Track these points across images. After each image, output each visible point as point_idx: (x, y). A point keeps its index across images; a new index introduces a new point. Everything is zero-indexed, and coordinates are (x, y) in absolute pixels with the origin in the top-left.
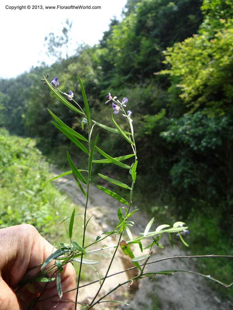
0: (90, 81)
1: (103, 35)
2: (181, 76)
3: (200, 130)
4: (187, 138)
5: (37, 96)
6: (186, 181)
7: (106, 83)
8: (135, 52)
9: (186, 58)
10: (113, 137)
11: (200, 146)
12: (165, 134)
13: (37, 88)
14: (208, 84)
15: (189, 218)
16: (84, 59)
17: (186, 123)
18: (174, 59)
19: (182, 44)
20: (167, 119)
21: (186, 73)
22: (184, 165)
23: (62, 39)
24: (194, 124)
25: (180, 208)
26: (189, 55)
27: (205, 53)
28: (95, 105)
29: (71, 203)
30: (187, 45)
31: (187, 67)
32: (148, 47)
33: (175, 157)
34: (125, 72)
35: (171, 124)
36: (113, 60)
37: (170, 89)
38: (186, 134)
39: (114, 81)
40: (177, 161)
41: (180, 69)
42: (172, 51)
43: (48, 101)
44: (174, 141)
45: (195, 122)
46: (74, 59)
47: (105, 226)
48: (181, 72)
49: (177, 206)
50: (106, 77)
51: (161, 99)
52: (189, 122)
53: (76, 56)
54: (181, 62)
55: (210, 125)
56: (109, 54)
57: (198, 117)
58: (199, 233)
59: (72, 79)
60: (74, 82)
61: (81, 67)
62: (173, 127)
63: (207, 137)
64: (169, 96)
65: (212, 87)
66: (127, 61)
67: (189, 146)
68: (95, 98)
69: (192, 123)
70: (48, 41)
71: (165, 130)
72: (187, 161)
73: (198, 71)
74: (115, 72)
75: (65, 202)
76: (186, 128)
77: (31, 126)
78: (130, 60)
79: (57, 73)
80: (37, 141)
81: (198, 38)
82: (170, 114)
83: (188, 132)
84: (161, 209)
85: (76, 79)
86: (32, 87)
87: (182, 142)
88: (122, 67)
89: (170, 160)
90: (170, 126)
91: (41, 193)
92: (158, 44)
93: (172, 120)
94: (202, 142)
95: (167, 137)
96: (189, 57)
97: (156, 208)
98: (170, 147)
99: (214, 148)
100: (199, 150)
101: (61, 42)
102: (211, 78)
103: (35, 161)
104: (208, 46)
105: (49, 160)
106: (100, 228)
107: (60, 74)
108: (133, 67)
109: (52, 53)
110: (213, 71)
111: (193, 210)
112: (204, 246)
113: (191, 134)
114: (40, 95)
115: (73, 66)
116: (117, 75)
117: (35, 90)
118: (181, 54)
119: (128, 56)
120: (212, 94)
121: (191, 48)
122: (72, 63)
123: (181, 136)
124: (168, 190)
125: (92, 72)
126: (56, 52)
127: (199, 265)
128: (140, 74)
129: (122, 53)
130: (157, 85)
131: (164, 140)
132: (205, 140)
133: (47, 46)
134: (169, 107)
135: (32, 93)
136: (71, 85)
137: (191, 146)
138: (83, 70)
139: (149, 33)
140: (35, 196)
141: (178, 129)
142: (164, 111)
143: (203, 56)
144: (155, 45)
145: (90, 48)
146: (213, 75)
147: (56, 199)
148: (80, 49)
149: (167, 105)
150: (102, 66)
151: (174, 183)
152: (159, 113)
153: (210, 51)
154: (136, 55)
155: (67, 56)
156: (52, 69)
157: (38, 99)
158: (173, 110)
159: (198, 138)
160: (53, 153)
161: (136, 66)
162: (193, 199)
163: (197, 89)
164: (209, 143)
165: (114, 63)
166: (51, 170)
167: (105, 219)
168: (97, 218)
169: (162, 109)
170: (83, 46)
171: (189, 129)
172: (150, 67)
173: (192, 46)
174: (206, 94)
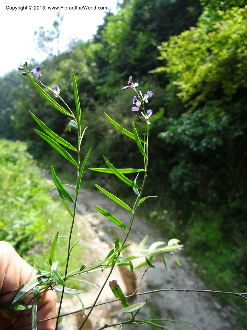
0: (83, 79)
1: (97, 29)
2: (178, 72)
3: (200, 130)
4: (186, 138)
5: (27, 95)
6: (186, 184)
7: (101, 81)
8: (131, 47)
9: (184, 53)
10: (109, 139)
11: (200, 147)
12: (164, 135)
13: (27, 87)
14: (207, 80)
15: (189, 222)
16: (77, 55)
17: (185, 123)
18: (170, 54)
19: (179, 38)
20: (165, 119)
21: (183, 69)
22: (184, 167)
23: (53, 33)
24: (193, 124)
25: (180, 212)
26: (186, 49)
27: (204, 47)
28: (89, 104)
29: (65, 210)
30: (184, 39)
31: (185, 63)
32: (145, 43)
33: (174, 160)
34: (120, 69)
35: (170, 124)
36: (108, 56)
37: (169, 87)
38: (185, 134)
39: (110, 79)
40: (177, 163)
41: (176, 65)
42: (168, 46)
43: (39, 101)
44: (173, 142)
45: (195, 121)
46: (66, 56)
47: (101, 234)
48: (178, 68)
49: (177, 210)
50: (100, 75)
51: (159, 98)
52: (188, 121)
53: (68, 52)
54: (178, 57)
55: (210, 123)
56: (103, 50)
57: (197, 116)
58: (199, 238)
59: (64, 77)
60: (66, 80)
61: (74, 64)
62: (172, 128)
63: (207, 137)
64: (168, 94)
65: (212, 84)
66: (123, 57)
67: (188, 147)
68: (89, 96)
69: (191, 123)
70: (38, 36)
71: (163, 131)
72: (187, 163)
73: (196, 66)
74: (110, 69)
75: (58, 209)
76: (186, 128)
77: (22, 128)
78: (126, 56)
79: (48, 70)
80: (28, 145)
81: (195, 31)
82: (168, 113)
83: (187, 132)
84: (160, 213)
85: (69, 77)
86: (21, 86)
87: (182, 143)
88: (118, 64)
89: (170, 162)
90: (169, 126)
91: (31, 200)
92: (155, 38)
93: (171, 119)
94: (202, 142)
95: (165, 137)
96: (186, 52)
97: (155, 213)
98: (169, 149)
99: (214, 148)
100: (199, 151)
101: (52, 36)
102: (209, 74)
103: (26, 166)
104: (206, 40)
105: (41, 165)
106: (96, 235)
107: (51, 71)
108: (130, 63)
109: (42, 48)
110: (212, 67)
111: (193, 214)
112: (204, 251)
113: (190, 134)
114: (30, 95)
115: (65, 63)
116: (112, 72)
117: (25, 90)
118: (177, 49)
119: (124, 51)
120: (211, 92)
121: (188, 42)
122: (64, 59)
123: (180, 136)
124: (167, 194)
125: (85, 69)
126: (47, 48)
127: (199, 271)
128: (136, 70)
129: (118, 49)
130: (155, 83)
131: (162, 141)
132: (205, 140)
133: (36, 41)
134: (167, 106)
135: (21, 93)
136: (63, 84)
137: (191, 146)
138: (76, 67)
139: (145, 27)
140: (26, 203)
141: (176, 129)
142: (162, 110)
143: (201, 51)
144: (152, 39)
145: (83, 43)
146: (211, 71)
147: (48, 207)
148: (72, 44)
149: (166, 104)
150: (97, 63)
151: (174, 186)
152: (157, 113)
153: (208, 45)
154: (132, 51)
155: (59, 52)
156: (42, 66)
157: (28, 99)
158: (171, 109)
159: (198, 138)
160: (46, 157)
161: (133, 63)
162: (193, 203)
163: (195, 86)
164: (208, 143)
165: (109, 59)
166: (44, 175)
167: (102, 226)
168: (93, 226)
169: (160, 109)
170: (76, 41)
171: (189, 129)
172: (148, 64)
173: (189, 40)
174: (205, 92)
